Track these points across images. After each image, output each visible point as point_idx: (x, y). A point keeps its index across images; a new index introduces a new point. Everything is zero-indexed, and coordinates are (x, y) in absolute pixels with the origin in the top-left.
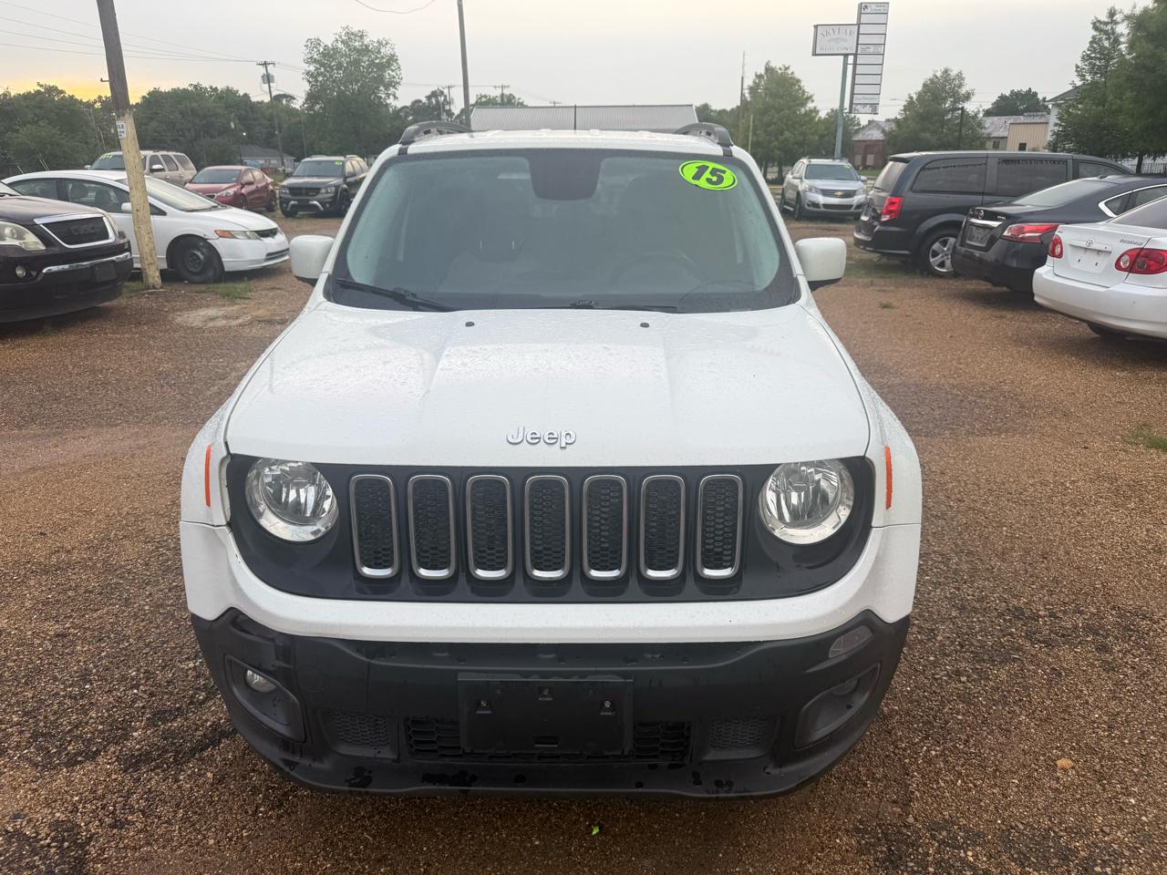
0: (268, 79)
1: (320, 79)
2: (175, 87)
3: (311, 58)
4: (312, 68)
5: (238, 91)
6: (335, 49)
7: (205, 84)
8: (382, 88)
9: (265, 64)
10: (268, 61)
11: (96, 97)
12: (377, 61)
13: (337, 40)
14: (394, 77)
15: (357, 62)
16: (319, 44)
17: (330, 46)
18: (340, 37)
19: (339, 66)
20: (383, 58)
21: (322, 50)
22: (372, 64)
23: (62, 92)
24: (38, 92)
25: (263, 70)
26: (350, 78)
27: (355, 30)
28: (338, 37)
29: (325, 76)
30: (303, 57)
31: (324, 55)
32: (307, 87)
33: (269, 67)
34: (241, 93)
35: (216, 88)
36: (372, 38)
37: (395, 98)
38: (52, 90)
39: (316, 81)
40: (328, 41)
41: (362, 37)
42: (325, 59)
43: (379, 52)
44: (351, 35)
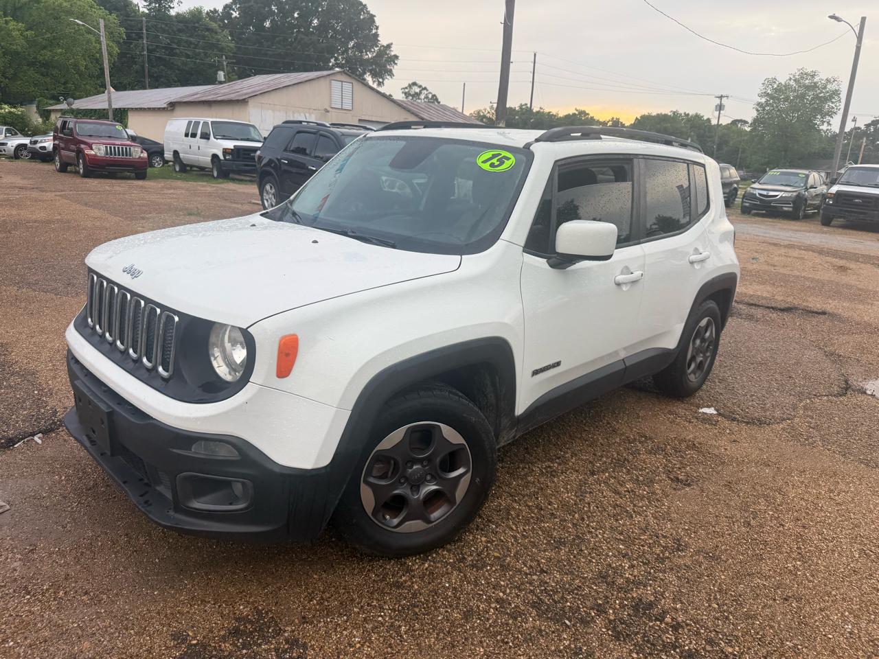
0: (720, 108)
1: (767, 108)
2: (659, 113)
3: (765, 93)
4: (763, 100)
5: (703, 117)
6: (787, 86)
7: (682, 111)
8: (819, 117)
9: (721, 97)
10: (724, 94)
11: (610, 118)
12: (822, 95)
13: (790, 79)
14: (833, 108)
15: (803, 96)
16: (775, 82)
17: (783, 83)
18: (794, 76)
19: (786, 99)
20: (828, 92)
21: (775, 86)
22: (817, 97)
23: (588, 114)
24: (574, 114)
25: (718, 101)
26: (795, 109)
27: (809, 70)
28: (792, 76)
29: (773, 106)
30: (759, 92)
31: (776, 90)
32: (755, 114)
33: (724, 99)
34: (705, 118)
35: (688, 114)
36: (822, 76)
37: (829, 124)
38: (583, 113)
39: (764, 110)
40: (782, 80)
41: (813, 76)
42: (776, 94)
43: (825, 88)
44: (804, 75)
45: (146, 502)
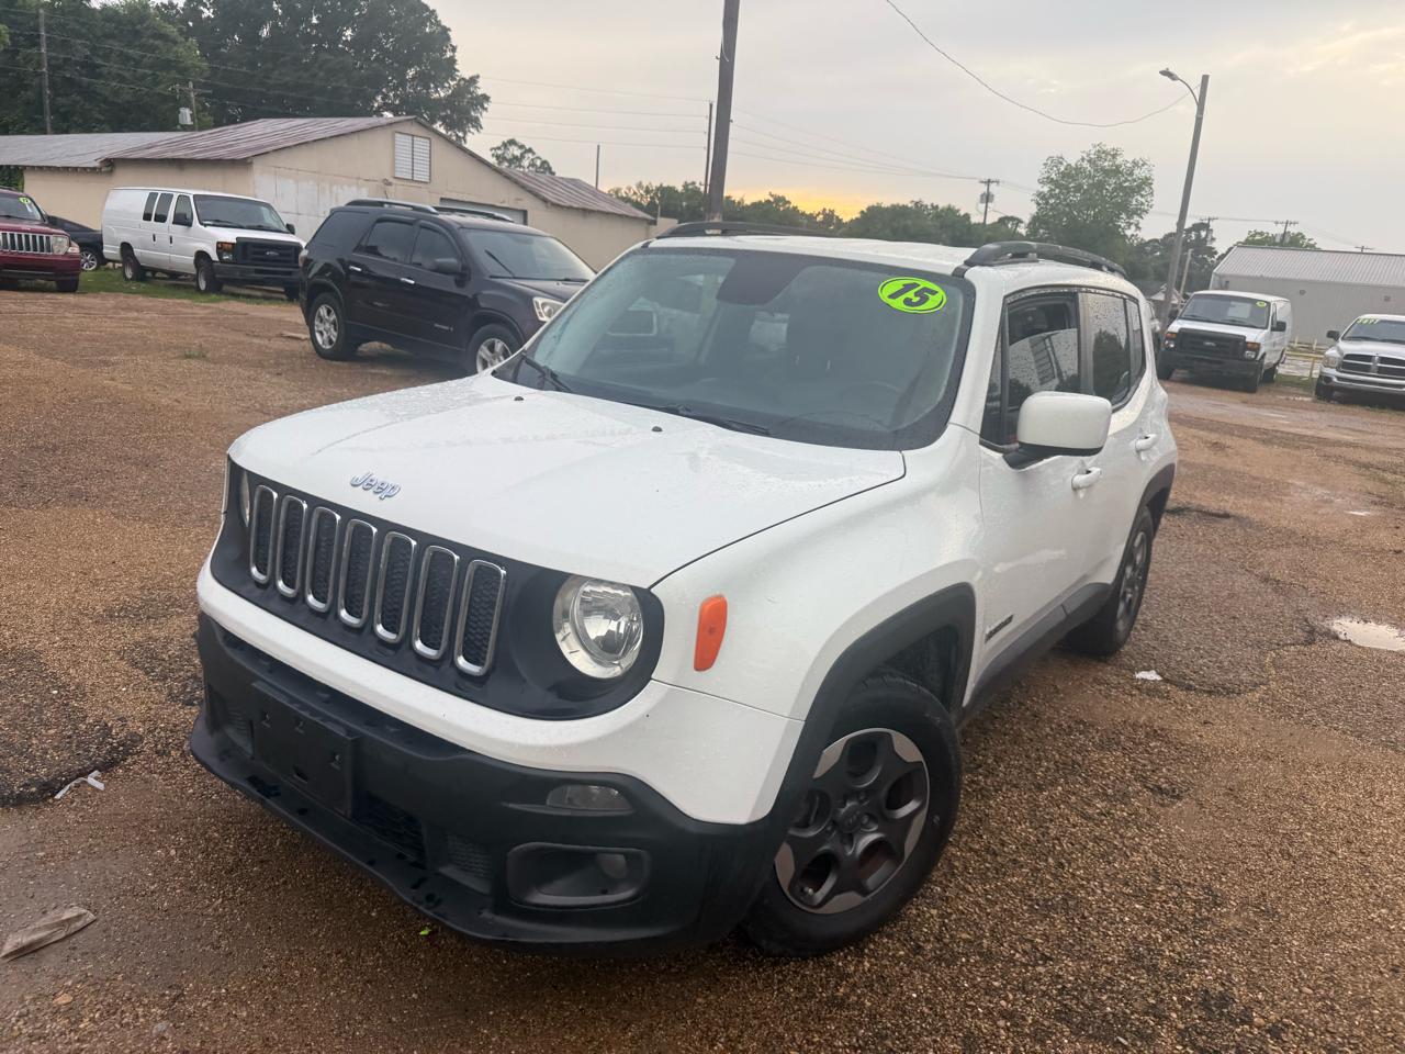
0: (987, 198)
1: (1052, 201)
2: (895, 203)
3: (1048, 178)
4: (1046, 189)
5: (958, 211)
6: (1079, 170)
7: (927, 202)
8: (1123, 216)
9: (989, 182)
10: (993, 178)
11: (820, 209)
12: (1127, 184)
13: (1083, 159)
14: (1142, 204)
15: (1100, 185)
16: (1061, 163)
17: (1073, 165)
18: (1088, 155)
19: (1078, 188)
20: (1135, 181)
21: (1062, 169)
22: (1120, 187)
23: (789, 202)
24: (768, 202)
25: (984, 188)
26: (1088, 203)
27: (1108, 148)
28: (1085, 156)
29: (1059, 198)
30: (1038, 176)
31: (1064, 175)
32: (1034, 209)
33: (993, 186)
34: (962, 213)
35: (937, 206)
36: (1126, 158)
37: (1138, 228)
38: (780, 200)
39: (1047, 203)
40: (1072, 159)
41: (1114, 156)
42: (1064, 180)
43: (1131, 174)
44: (1101, 154)
45: (430, 898)
